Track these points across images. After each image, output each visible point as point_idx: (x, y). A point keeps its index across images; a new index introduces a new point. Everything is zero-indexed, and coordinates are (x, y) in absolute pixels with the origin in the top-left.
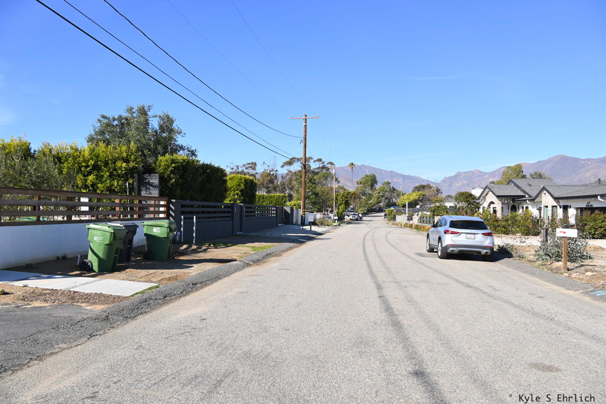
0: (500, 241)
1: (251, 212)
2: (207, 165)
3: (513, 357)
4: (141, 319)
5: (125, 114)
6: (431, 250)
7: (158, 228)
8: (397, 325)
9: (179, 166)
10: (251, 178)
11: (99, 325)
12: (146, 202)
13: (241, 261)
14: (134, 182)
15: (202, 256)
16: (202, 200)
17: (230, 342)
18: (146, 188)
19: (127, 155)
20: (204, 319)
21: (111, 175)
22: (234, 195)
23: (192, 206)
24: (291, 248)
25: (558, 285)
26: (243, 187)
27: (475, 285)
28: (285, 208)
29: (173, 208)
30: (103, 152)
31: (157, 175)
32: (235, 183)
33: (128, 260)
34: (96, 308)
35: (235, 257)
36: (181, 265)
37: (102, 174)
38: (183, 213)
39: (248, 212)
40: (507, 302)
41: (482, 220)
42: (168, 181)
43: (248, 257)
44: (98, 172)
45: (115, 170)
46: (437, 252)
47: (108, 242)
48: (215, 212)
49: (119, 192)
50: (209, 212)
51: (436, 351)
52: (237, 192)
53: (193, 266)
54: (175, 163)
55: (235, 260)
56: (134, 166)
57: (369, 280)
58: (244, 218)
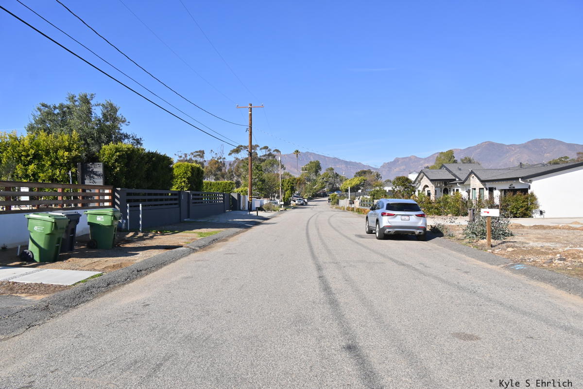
0: (432, 221)
1: (198, 199)
2: (152, 153)
3: (438, 329)
4: (82, 308)
5: (67, 103)
6: (370, 232)
7: (102, 217)
8: (333, 303)
9: (123, 154)
10: (198, 166)
11: (38, 315)
12: (90, 191)
13: (188, 247)
14: (76, 171)
15: (149, 243)
16: (148, 188)
17: (171, 326)
18: (90, 177)
19: (69, 144)
20: (147, 305)
21: (53, 165)
22: (181, 183)
23: (138, 194)
24: (237, 233)
25: (483, 261)
26: (189, 174)
27: (409, 263)
28: (232, 194)
29: (118, 196)
30: (44, 141)
31: (101, 164)
32: (182, 170)
33: (71, 249)
34: (35, 298)
35: (181, 244)
36: (126, 252)
37: (43, 163)
38: (128, 201)
39: (195, 199)
40: (436, 277)
41: (416, 203)
42: (113, 170)
43: (194, 243)
44: (39, 161)
45: (57, 159)
46: (375, 233)
47: (49, 232)
48: (161, 200)
49: (62, 181)
50: (156, 200)
51: (369, 326)
52: (184, 179)
53: (138, 254)
54: (119, 151)
55: (182, 246)
56: (77, 155)
57: (310, 263)
58: (191, 205)
